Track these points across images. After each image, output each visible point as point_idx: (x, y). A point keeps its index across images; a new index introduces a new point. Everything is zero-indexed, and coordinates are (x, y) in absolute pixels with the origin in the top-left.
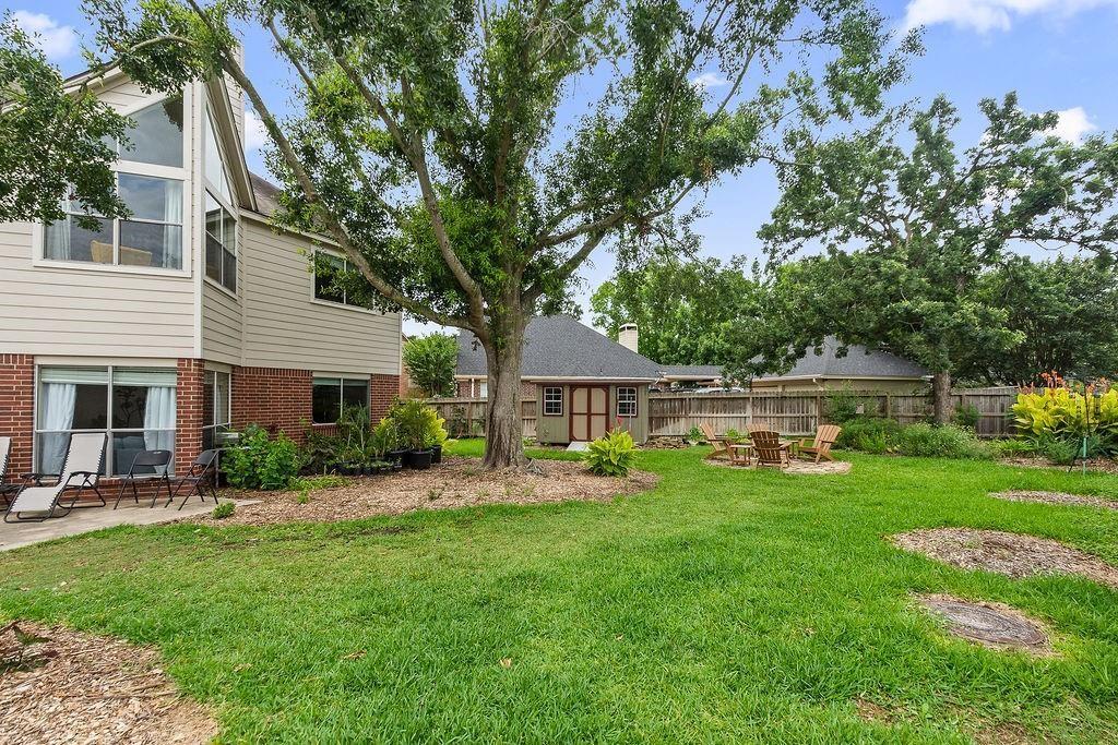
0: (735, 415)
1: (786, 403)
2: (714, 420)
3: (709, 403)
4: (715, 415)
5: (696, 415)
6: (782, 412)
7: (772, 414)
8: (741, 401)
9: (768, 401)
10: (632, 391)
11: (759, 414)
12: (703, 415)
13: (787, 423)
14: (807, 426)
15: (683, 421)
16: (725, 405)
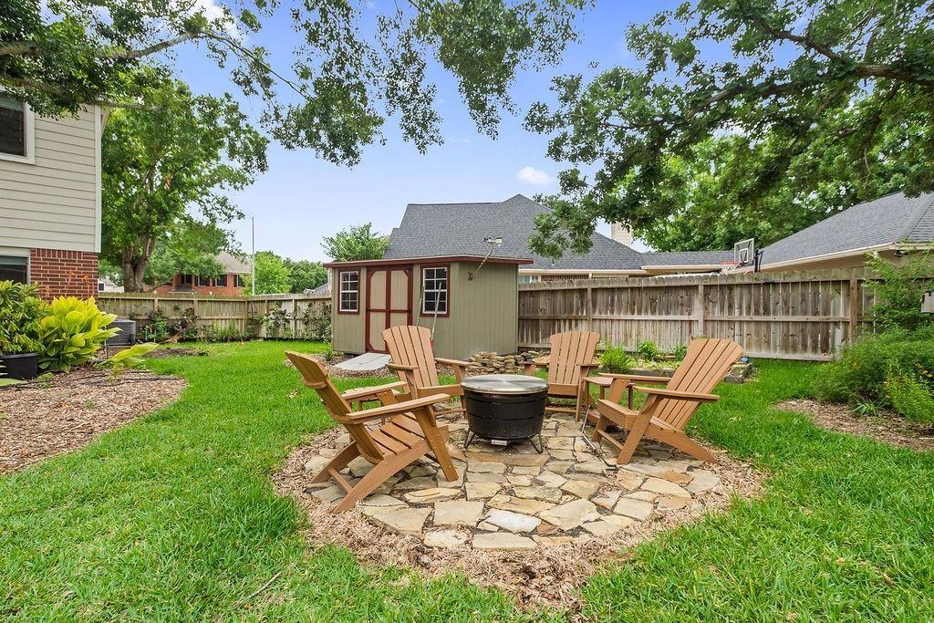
0: (671, 317)
1: (777, 296)
2: (635, 325)
3: (625, 297)
4: (636, 317)
5: (604, 316)
6: (767, 312)
7: (745, 317)
8: (683, 293)
9: (737, 292)
10: (441, 274)
11: (717, 315)
12: (615, 316)
13: (777, 334)
14: (825, 341)
15: (583, 326)
16: (653, 301)
